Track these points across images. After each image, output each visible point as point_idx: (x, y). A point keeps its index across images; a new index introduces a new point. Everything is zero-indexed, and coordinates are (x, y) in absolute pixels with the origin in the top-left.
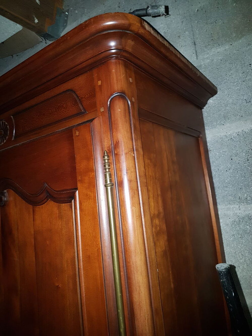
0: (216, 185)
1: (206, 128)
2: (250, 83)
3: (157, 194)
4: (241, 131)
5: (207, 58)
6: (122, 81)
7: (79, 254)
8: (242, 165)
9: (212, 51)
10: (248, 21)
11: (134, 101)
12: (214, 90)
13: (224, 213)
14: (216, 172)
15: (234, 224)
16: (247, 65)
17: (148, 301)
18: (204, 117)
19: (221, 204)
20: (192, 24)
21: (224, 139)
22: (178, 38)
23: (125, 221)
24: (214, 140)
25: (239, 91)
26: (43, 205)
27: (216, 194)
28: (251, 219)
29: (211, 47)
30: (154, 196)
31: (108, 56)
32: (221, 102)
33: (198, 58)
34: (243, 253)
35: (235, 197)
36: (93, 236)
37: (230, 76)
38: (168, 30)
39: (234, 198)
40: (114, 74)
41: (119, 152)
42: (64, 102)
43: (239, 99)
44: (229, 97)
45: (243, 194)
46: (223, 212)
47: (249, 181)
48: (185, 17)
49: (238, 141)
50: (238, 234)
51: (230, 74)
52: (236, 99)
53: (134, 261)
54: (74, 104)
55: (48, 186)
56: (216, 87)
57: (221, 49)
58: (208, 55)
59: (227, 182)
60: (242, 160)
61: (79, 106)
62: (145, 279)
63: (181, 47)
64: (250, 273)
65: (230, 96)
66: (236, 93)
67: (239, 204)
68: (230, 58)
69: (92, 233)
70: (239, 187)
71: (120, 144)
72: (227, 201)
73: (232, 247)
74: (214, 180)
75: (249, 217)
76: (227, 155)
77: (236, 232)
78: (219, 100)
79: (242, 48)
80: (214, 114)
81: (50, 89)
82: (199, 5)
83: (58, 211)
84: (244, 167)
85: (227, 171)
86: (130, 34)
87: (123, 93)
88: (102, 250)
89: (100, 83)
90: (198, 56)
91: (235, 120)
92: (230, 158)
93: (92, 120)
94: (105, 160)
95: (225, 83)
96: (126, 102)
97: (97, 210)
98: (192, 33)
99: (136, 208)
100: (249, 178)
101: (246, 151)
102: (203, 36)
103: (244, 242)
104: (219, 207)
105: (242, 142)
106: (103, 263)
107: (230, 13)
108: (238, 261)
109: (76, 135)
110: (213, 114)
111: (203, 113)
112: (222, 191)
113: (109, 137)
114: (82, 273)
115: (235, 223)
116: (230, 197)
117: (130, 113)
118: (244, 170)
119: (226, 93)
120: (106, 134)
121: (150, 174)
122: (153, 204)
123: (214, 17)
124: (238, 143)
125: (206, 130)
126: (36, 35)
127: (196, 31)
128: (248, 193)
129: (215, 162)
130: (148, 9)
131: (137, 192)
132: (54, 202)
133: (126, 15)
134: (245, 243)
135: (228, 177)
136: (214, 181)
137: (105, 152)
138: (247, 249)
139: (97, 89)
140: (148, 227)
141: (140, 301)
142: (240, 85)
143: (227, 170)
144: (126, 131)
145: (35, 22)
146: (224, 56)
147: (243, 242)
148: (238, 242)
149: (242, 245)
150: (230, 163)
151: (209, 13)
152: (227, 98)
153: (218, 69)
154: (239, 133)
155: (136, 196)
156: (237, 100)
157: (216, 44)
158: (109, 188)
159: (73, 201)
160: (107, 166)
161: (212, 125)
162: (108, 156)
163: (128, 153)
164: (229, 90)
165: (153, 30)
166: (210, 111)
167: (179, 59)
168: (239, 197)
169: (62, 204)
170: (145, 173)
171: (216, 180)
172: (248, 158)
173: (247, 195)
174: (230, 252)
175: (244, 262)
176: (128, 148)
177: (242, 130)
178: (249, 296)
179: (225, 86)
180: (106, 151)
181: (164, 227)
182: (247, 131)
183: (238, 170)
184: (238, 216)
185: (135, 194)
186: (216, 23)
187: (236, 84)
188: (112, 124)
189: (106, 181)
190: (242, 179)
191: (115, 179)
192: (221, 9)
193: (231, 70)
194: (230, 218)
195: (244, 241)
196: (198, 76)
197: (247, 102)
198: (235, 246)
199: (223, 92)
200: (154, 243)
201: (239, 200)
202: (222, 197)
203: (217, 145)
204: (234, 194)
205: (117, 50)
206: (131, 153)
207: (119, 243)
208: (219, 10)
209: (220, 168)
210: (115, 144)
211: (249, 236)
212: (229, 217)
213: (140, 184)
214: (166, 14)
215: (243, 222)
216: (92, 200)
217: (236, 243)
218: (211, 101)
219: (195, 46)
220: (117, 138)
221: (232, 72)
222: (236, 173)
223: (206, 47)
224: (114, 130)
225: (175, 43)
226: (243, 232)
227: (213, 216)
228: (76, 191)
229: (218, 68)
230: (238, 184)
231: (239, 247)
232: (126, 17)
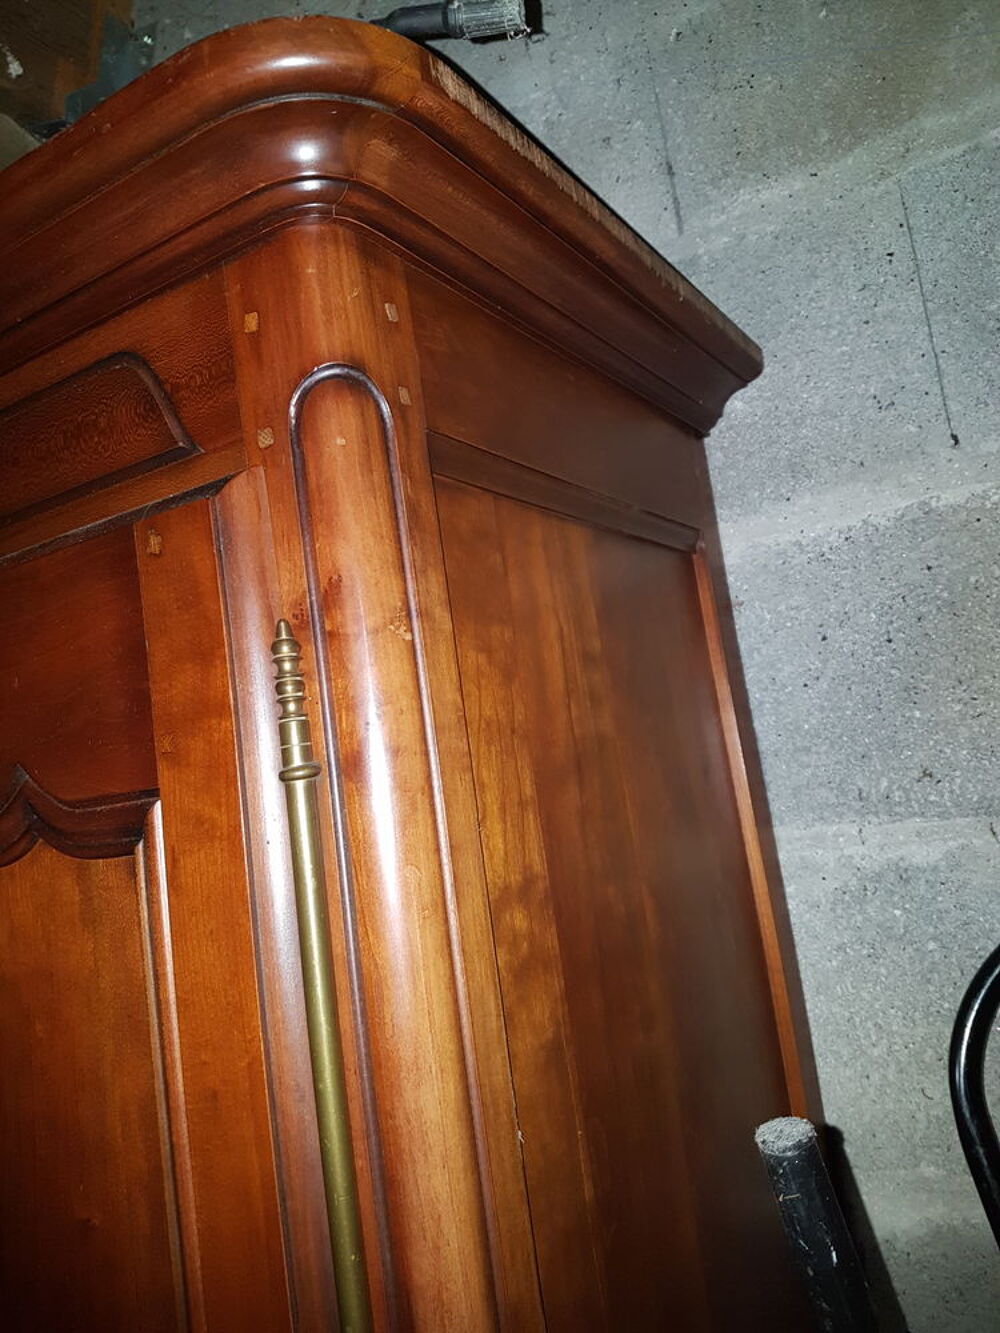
0: (764, 744)
1: (721, 514)
2: (893, 328)
3: (516, 800)
4: (860, 524)
5: (720, 229)
6: (351, 315)
7: (170, 1081)
8: (867, 662)
9: (740, 200)
10: (879, 81)
11: (409, 402)
12: (749, 356)
13: (802, 858)
14: (766, 689)
15: (843, 900)
16: (879, 259)
17: (476, 1280)
18: (710, 467)
19: (787, 819)
20: (657, 90)
21: (793, 557)
22: (604, 144)
23: (370, 933)
24: (755, 560)
25: (849, 363)
26: (17, 863)
27: (768, 778)
28: (909, 882)
29: (734, 184)
30: (503, 809)
31: (284, 209)
32: (777, 408)
33: (686, 227)
34: (880, 1021)
35: (844, 793)
36: (228, 1004)
37: (812, 300)
38: (560, 115)
39: (837, 797)
40: (315, 285)
41: (343, 625)
42: (101, 406)
43: (848, 396)
44: (807, 387)
45: (873, 776)
46: (796, 854)
47: (895, 725)
48: (630, 61)
49: (849, 566)
50: (859, 942)
51: (812, 292)
52: (836, 395)
53: (413, 1106)
54: (144, 413)
55: (30, 780)
56: (757, 347)
57: (773, 193)
58: (723, 217)
59: (807, 732)
60: (864, 639)
61: (166, 423)
62: (463, 1184)
63: (617, 181)
64: (911, 1102)
65: (812, 384)
66: (838, 369)
67: (858, 820)
68: (811, 227)
69: (226, 990)
70: (855, 751)
71: (345, 591)
72: (813, 810)
73: (839, 998)
74: (756, 724)
75: (901, 871)
76: (806, 620)
77: (853, 933)
78: (769, 399)
79: (857, 188)
80: (750, 455)
81: (42, 353)
82: (684, 17)
83: (80, 892)
84: (875, 667)
85: (806, 685)
86: (373, 111)
87: (357, 369)
88: (269, 1065)
89: (252, 322)
90: (683, 219)
91: (835, 480)
92: (819, 633)
93: (218, 486)
94: (278, 662)
95: (792, 329)
96: (372, 406)
97: (245, 889)
98: (659, 125)
99: (419, 870)
100: (897, 712)
101: (882, 604)
102: (701, 140)
103: (882, 975)
104: (780, 832)
105: (863, 568)
106: (276, 1120)
107: (806, 46)
108: (864, 1053)
109: (148, 551)
110: (746, 459)
111: (707, 453)
112: (788, 766)
113: (298, 562)
114: (189, 1167)
115: (847, 898)
116: (824, 792)
117: (392, 454)
118: (874, 683)
119: (797, 369)
120: (286, 546)
121: (488, 712)
122: (501, 846)
123: (741, 63)
124: (849, 572)
125: (722, 520)
126: (19, 128)
127: (675, 119)
128: (892, 775)
129: (758, 650)
130: (451, 7)
131: (427, 801)
132: (62, 849)
133: (355, 31)
134: (886, 978)
135: (813, 709)
136: (759, 725)
137: (282, 624)
138: (898, 1003)
139: (243, 350)
140: (476, 948)
141: (441, 1283)
142: (851, 337)
143: (808, 683)
144: (372, 533)
145: (10, 74)
146: (787, 220)
147: (878, 975)
148: (861, 974)
149: (878, 988)
150: (820, 653)
151: (724, 46)
152: (802, 392)
153: (763, 272)
154: (851, 534)
155: (420, 816)
156: (842, 398)
157: (753, 171)
158: (300, 787)
159: (141, 846)
160: (289, 688)
161: (745, 499)
162: (296, 645)
163: (385, 626)
164: (811, 357)
165: (479, 99)
166: (737, 446)
167: (599, 225)
168: (858, 792)
169: (93, 861)
170: (461, 714)
171: (766, 724)
172: (889, 632)
173: (891, 782)
174: (828, 1018)
175: (886, 1056)
176: (382, 605)
177: (864, 521)
178: (908, 1196)
179: (793, 342)
180: (287, 623)
181: (551, 940)
182: (882, 523)
183: (849, 682)
184: (859, 869)
185: (415, 809)
186: (752, 87)
187: (835, 332)
188: (308, 502)
189: (286, 756)
190: (870, 717)
191: (327, 744)
192: (772, 31)
193: (817, 277)
194: (824, 879)
195: (883, 971)
196: (681, 299)
197: (880, 408)
198: (847, 989)
199: (784, 367)
200: (502, 1018)
201: (857, 805)
202: (790, 791)
203: (765, 581)
204: (838, 779)
205: (324, 182)
206: (398, 628)
207: (345, 1031)
208: (764, 34)
209: (781, 674)
210: (326, 591)
211: (904, 949)
212: (821, 875)
213: (441, 764)
214: (529, 30)
215: (878, 893)
216: (225, 843)
217: (851, 979)
218: (737, 405)
219: (671, 179)
220: (334, 565)
221: (819, 283)
222: (842, 694)
223: (714, 182)
224: (320, 529)
225: (590, 168)
226: (878, 933)
227: (757, 871)
228: (154, 803)
229: (762, 267)
230: (852, 738)
231: (864, 994)
232: (355, 37)
